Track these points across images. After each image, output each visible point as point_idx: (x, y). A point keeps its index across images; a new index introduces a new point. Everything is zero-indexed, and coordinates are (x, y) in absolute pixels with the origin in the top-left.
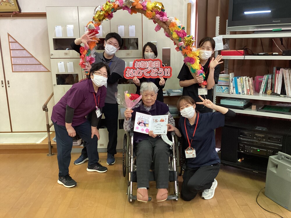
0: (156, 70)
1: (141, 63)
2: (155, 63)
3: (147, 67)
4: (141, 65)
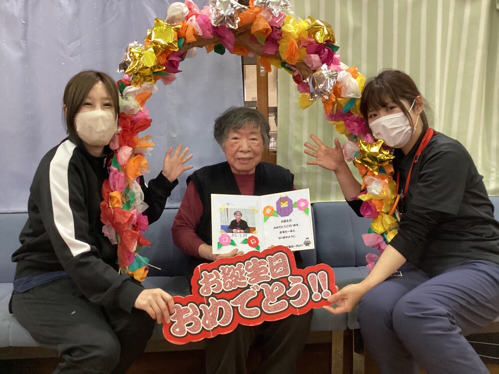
0: (277, 288)
1: (221, 275)
2: (271, 263)
3: (245, 283)
4: (222, 282)
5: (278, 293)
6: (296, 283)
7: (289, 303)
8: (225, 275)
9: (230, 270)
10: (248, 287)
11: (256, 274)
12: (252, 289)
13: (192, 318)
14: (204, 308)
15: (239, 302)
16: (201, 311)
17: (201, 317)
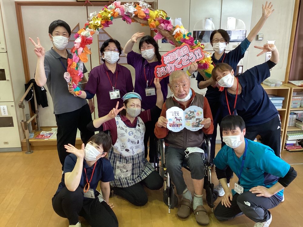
0: (186, 57)
3: (176, 58)
4: (170, 59)
5: (186, 59)
6: (191, 55)
7: (190, 61)
8: (170, 56)
9: (171, 55)
10: (178, 58)
11: (179, 55)
12: (178, 59)
13: (163, 71)
14: (166, 67)
15: (176, 64)
16: (165, 68)
17: (166, 70)
